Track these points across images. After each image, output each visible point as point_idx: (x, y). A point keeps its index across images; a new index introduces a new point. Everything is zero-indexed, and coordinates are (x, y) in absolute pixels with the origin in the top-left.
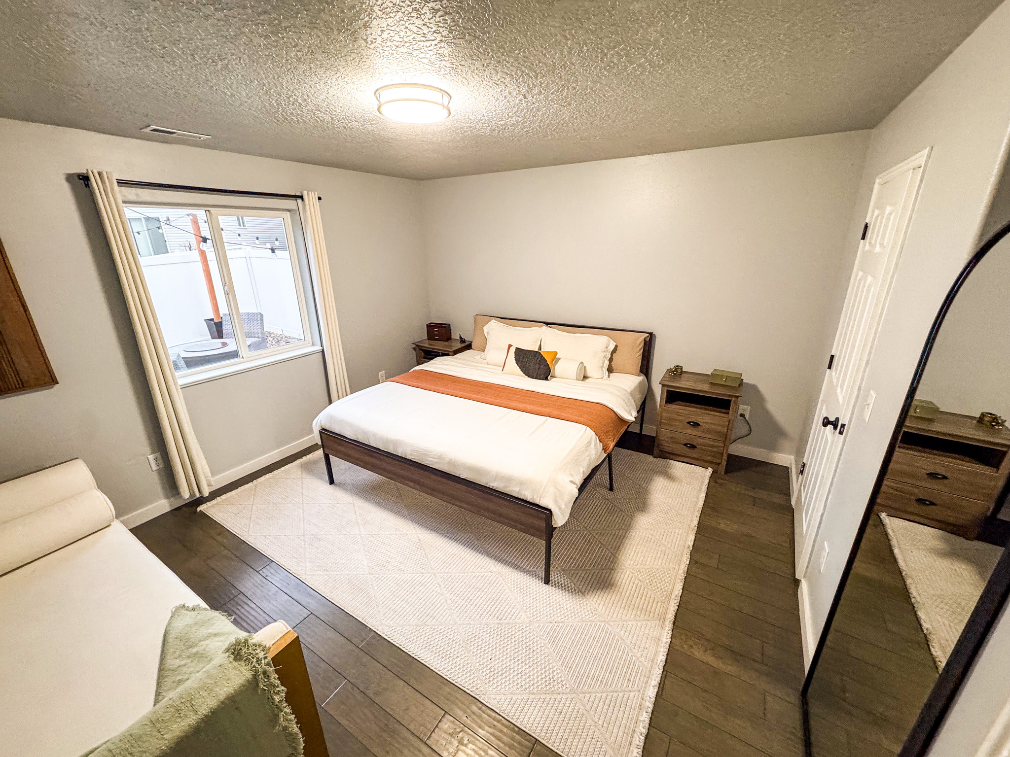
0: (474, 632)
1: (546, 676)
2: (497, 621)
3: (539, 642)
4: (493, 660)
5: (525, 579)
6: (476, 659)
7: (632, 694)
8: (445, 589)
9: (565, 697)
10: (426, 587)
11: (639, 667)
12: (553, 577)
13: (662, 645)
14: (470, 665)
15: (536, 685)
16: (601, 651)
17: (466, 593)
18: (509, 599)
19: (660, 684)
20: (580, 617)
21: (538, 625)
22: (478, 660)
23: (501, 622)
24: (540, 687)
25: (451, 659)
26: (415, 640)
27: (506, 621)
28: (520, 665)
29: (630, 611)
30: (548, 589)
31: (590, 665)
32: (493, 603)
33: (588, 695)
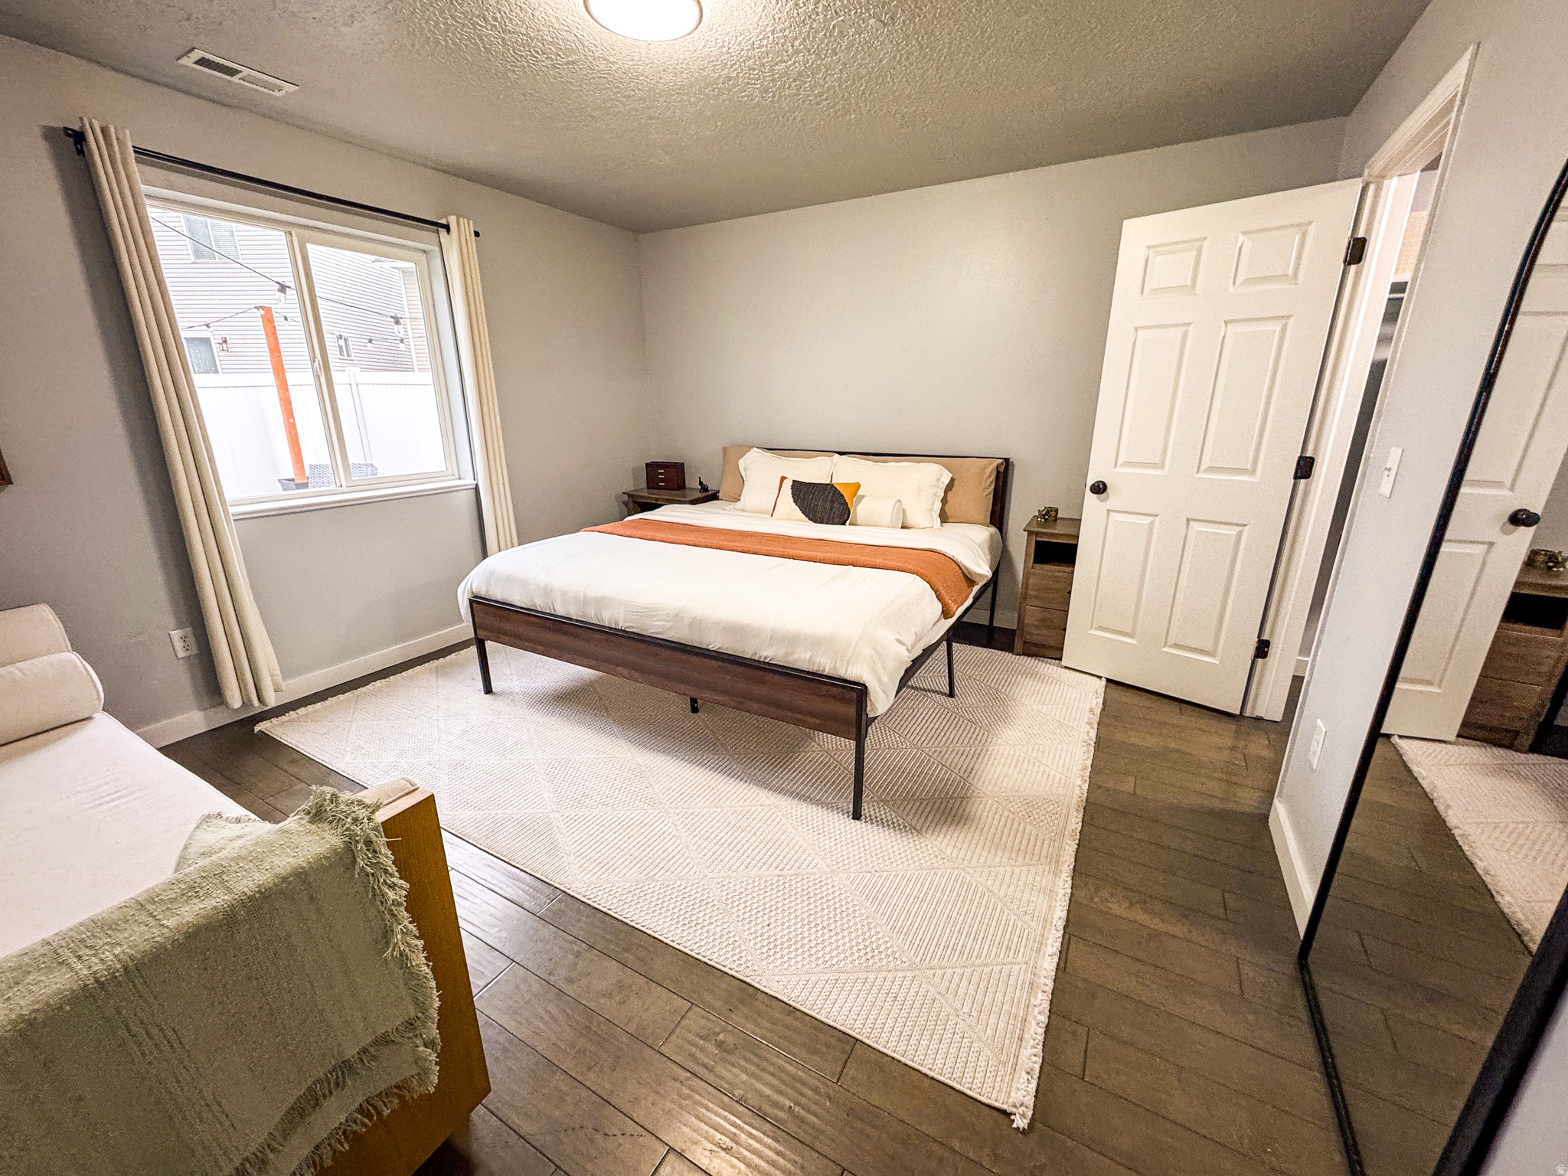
0: (737, 888)
1: (866, 947)
2: (777, 872)
3: (850, 898)
4: (771, 926)
5: (820, 814)
6: (743, 925)
7: (1016, 968)
8: (684, 830)
9: (900, 974)
10: (651, 829)
11: (1023, 930)
12: (866, 808)
13: (1058, 899)
14: (732, 934)
15: (849, 959)
16: (957, 909)
17: (721, 835)
18: (794, 841)
19: (1060, 952)
20: (917, 863)
21: (845, 876)
22: (747, 927)
23: (782, 872)
24: (857, 962)
25: (699, 927)
26: (635, 902)
27: (790, 872)
28: (820, 933)
29: (1000, 853)
30: (859, 826)
31: (940, 929)
32: (768, 847)
33: (941, 972)
